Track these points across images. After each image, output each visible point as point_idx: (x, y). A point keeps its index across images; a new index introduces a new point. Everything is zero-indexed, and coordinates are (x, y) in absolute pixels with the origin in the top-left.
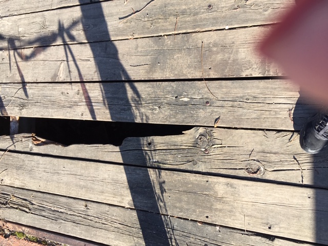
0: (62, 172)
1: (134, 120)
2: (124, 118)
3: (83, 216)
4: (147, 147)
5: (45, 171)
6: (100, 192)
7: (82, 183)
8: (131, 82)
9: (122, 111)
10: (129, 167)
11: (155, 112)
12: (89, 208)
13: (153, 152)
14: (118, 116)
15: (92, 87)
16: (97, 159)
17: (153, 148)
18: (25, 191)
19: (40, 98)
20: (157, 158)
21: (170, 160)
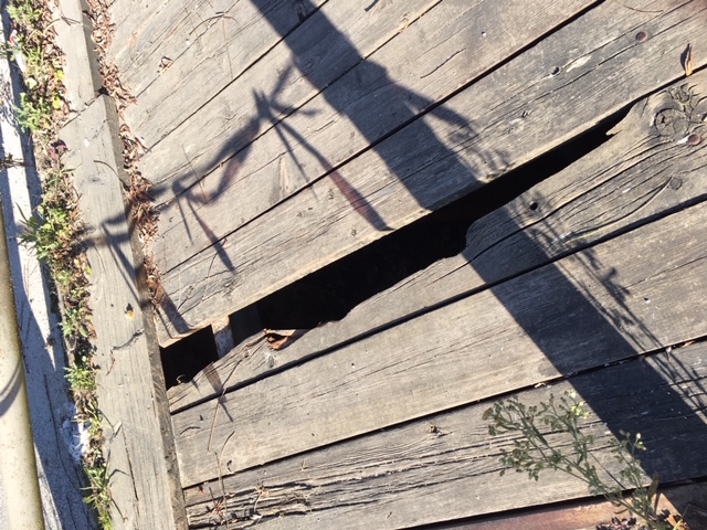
0: (353, 377)
1: (473, 178)
2: (448, 187)
3: (435, 459)
4: (531, 216)
5: (313, 396)
6: (457, 379)
7: (405, 380)
8: (436, 108)
9: (439, 176)
10: (505, 284)
11: (518, 132)
12: (443, 432)
13: (550, 221)
14: (433, 191)
15: (356, 166)
16: (421, 307)
17: (545, 212)
18: (284, 463)
19: (258, 250)
20: (565, 227)
21: (605, 214)
